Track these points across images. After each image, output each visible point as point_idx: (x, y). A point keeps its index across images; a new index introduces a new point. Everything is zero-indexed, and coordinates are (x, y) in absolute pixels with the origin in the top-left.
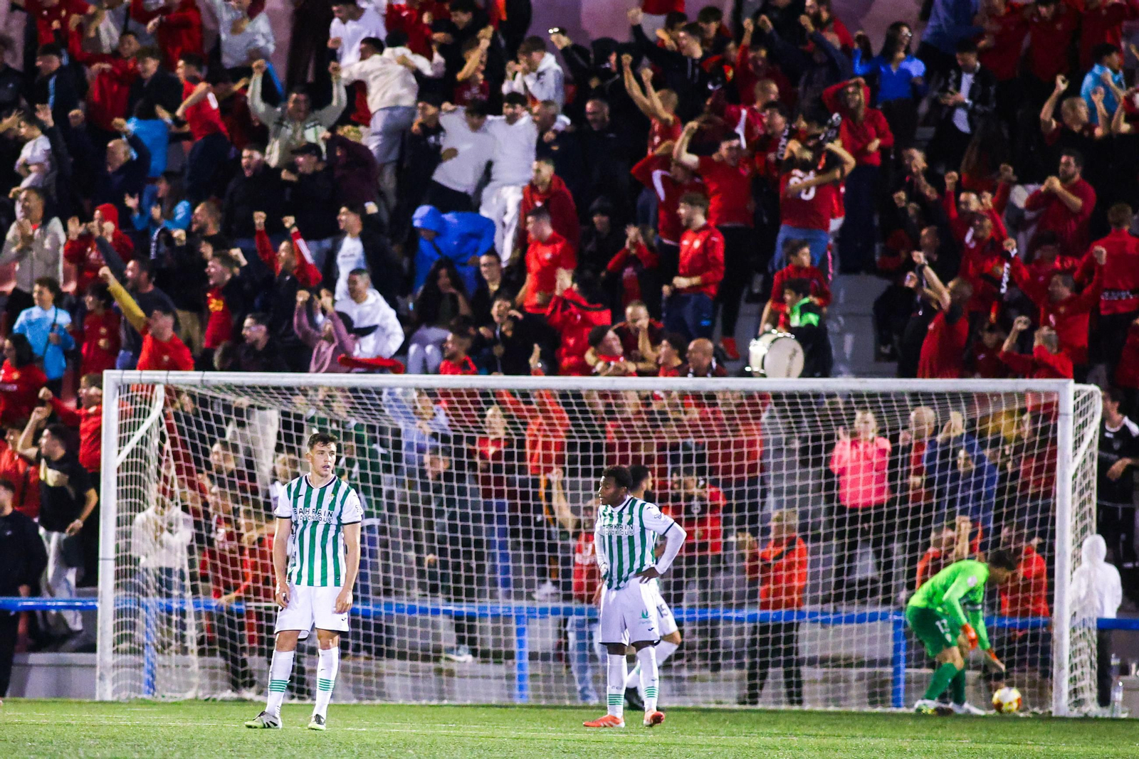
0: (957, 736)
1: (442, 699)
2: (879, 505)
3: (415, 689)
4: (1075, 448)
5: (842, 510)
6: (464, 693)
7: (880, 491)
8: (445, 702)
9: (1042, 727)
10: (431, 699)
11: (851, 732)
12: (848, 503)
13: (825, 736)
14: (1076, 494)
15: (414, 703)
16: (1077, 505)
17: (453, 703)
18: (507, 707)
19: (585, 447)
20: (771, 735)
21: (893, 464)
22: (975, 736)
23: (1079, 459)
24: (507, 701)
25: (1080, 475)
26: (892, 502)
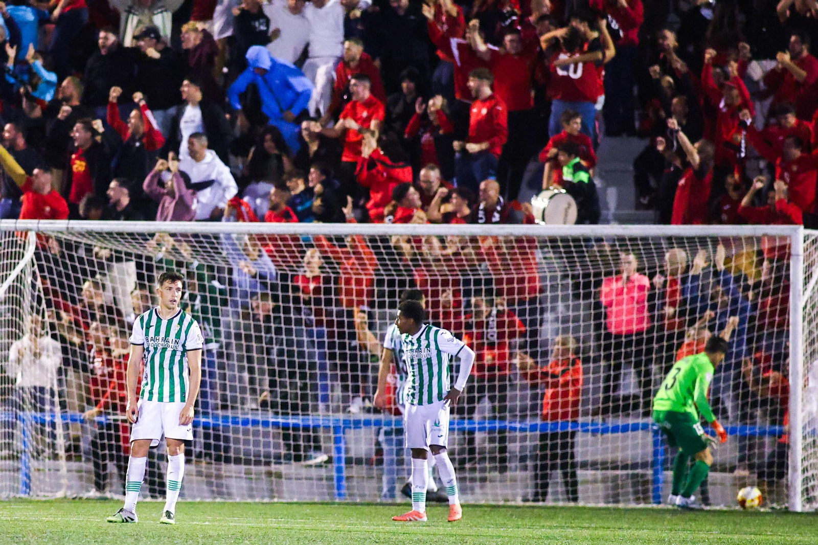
0: (708, 528)
1: (272, 497)
2: (639, 333)
3: (251, 489)
4: (805, 284)
5: (608, 336)
6: (291, 492)
7: (640, 321)
8: (276, 500)
9: (780, 520)
10: (263, 497)
11: (619, 525)
12: (613, 330)
13: (596, 528)
14: (806, 323)
15: (249, 500)
16: (806, 332)
17: (281, 500)
18: (327, 504)
19: (391, 283)
20: (550, 528)
21: (651, 297)
22: (723, 528)
23: (808, 293)
24: (327, 499)
25: (808, 307)
26: (651, 330)
